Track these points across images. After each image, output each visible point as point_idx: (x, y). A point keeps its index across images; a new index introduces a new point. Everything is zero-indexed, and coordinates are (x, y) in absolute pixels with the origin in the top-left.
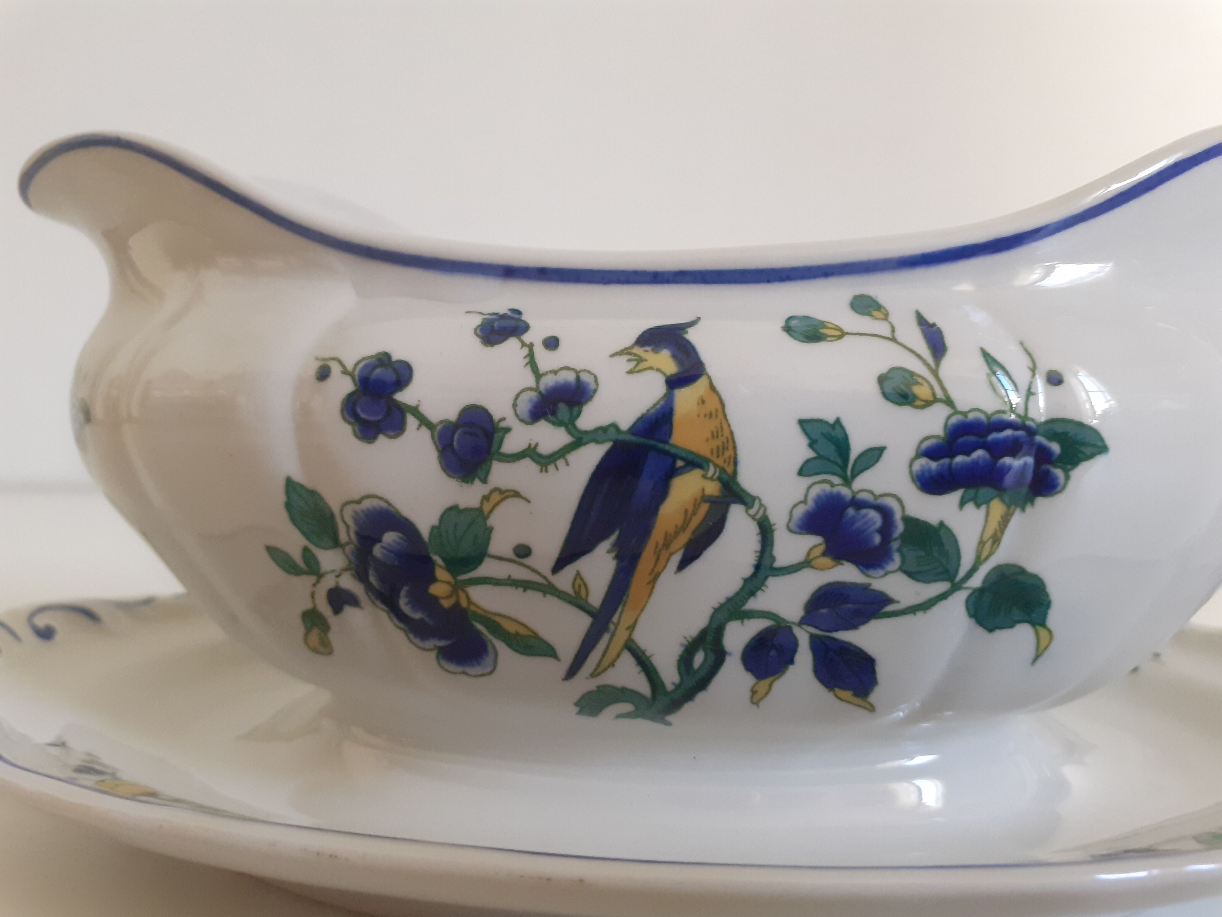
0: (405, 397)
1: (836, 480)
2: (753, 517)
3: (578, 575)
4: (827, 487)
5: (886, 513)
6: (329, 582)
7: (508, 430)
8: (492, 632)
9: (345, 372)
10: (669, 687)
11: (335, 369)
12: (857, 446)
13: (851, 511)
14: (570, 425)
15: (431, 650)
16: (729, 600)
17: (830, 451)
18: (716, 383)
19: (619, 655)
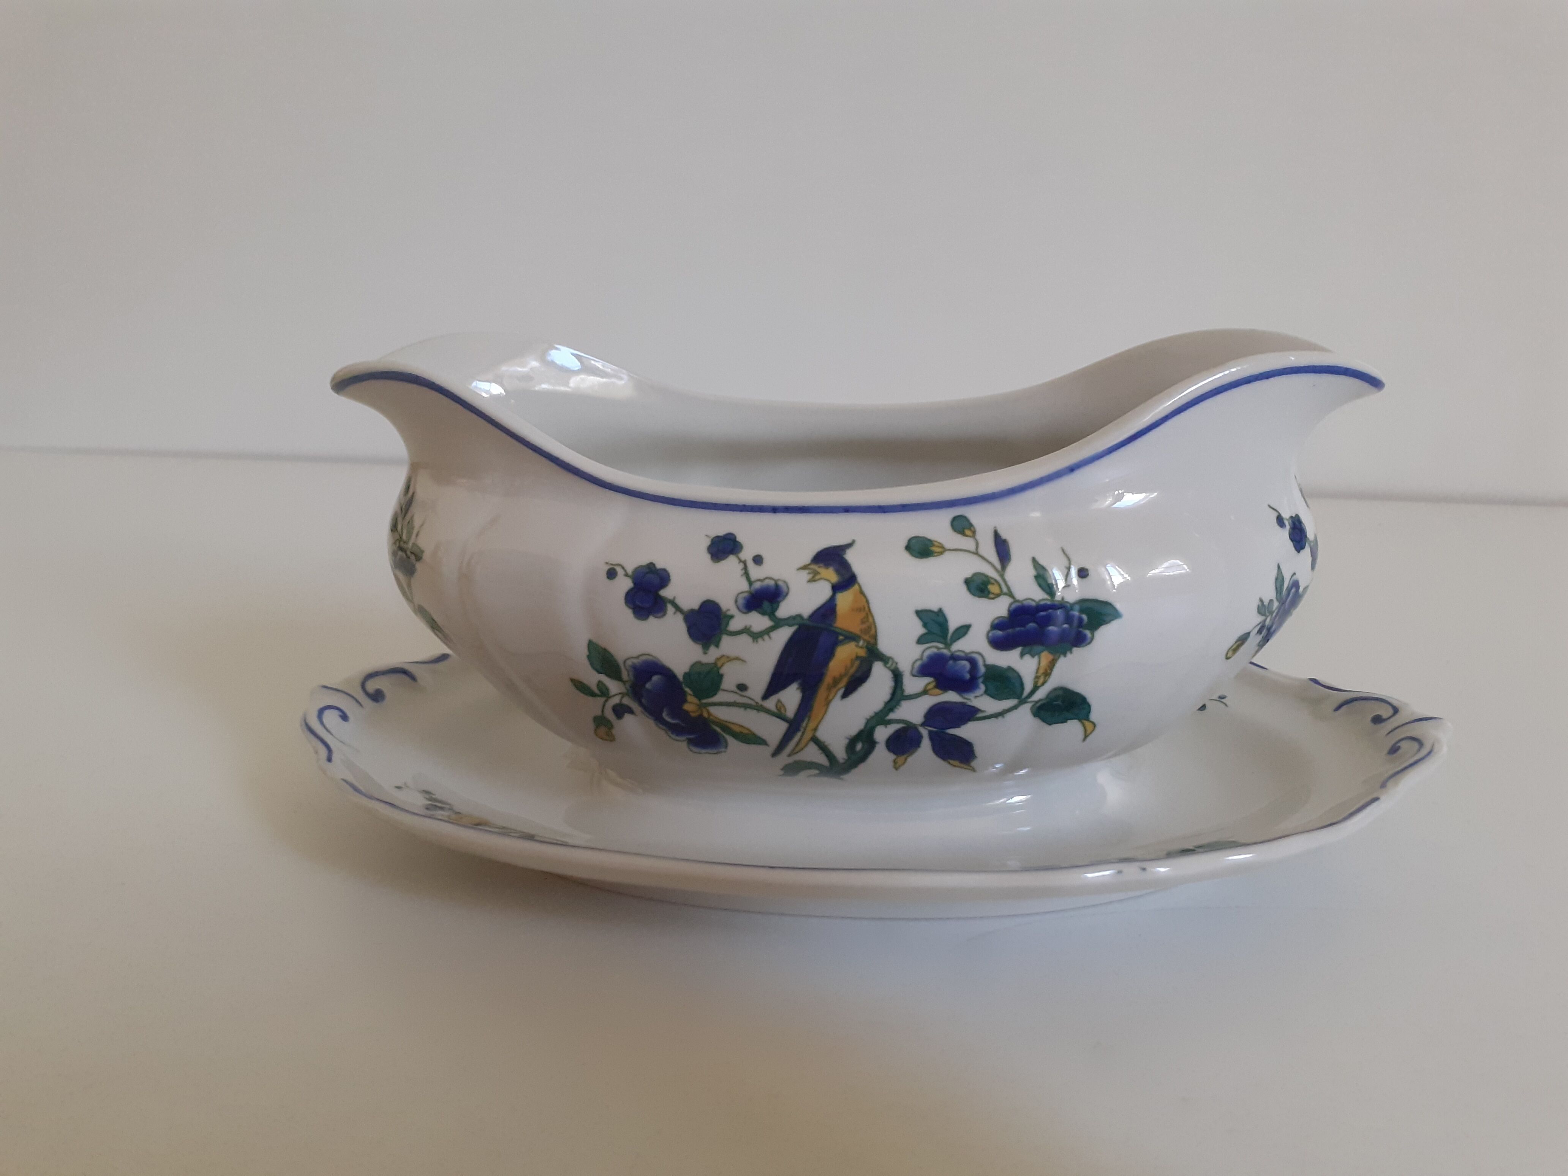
0: (665, 593)
1: (941, 645)
2: (889, 668)
3: (779, 701)
4: (935, 650)
5: (973, 662)
6: (616, 700)
7: (732, 617)
8: (724, 731)
9: (626, 575)
10: (841, 761)
11: (620, 571)
12: (953, 624)
13: (951, 662)
14: (772, 615)
15: (684, 741)
16: (877, 714)
17: (936, 629)
18: (865, 589)
19: (806, 745)
